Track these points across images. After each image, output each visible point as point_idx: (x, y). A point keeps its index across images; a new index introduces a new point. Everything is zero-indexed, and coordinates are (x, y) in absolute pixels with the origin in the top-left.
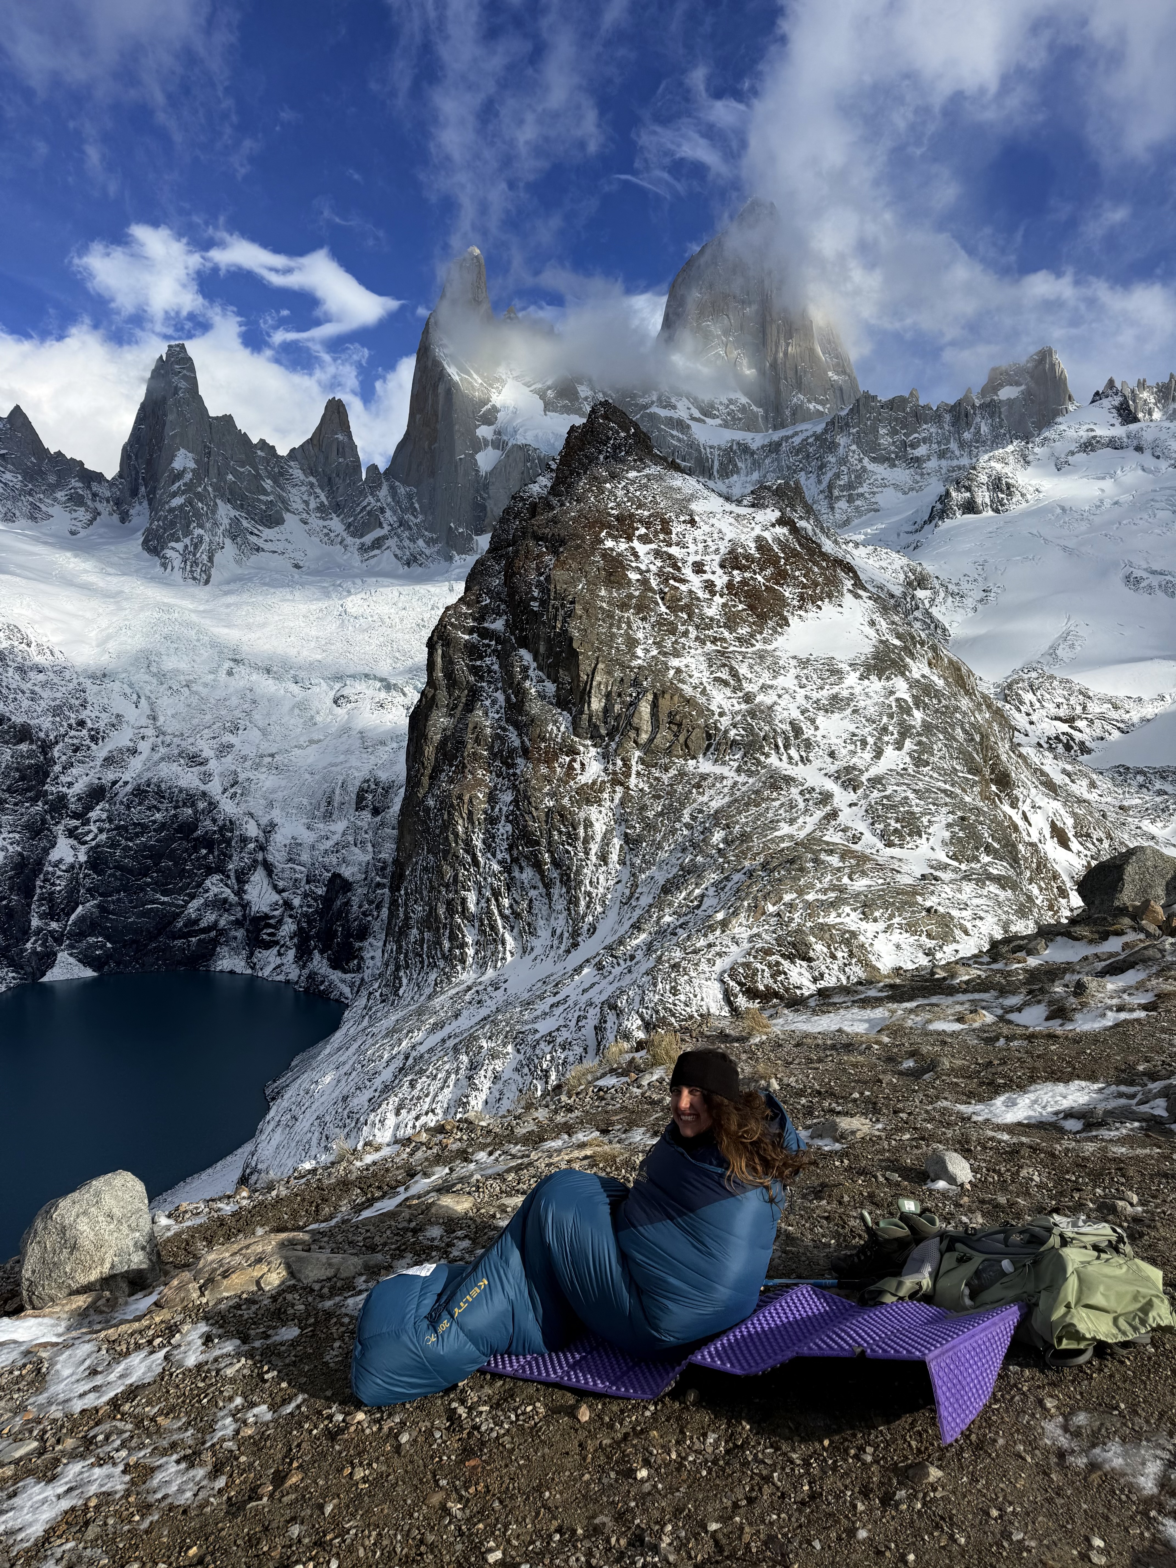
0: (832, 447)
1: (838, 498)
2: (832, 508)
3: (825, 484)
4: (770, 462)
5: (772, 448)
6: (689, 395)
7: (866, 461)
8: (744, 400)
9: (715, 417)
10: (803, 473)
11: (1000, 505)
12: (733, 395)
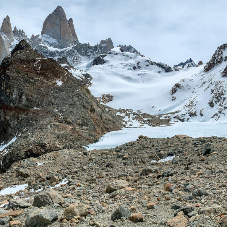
0: (74, 52)
1: (75, 61)
2: (74, 63)
3: (72, 59)
4: (62, 54)
5: (62, 52)
6: (48, 42)
7: (79, 55)
8: (58, 43)
9: (53, 46)
10: (68, 57)
11: (102, 64)
12: (56, 42)
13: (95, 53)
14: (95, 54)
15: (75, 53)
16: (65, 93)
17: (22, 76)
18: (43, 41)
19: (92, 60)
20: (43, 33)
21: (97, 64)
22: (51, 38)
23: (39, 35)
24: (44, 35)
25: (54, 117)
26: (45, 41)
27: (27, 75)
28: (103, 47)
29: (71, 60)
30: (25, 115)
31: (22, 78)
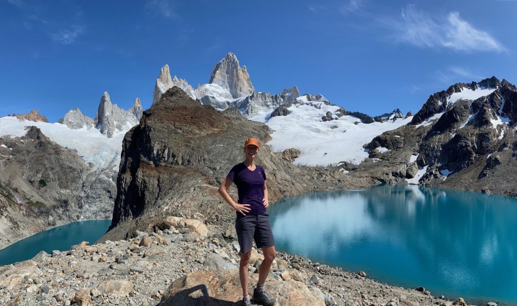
11: (285, 115)
16: (222, 145)
17: (166, 127)
19: (272, 111)
21: (279, 115)
25: (204, 177)
27: (174, 125)
28: (287, 96)
30: (167, 175)
31: (166, 129)
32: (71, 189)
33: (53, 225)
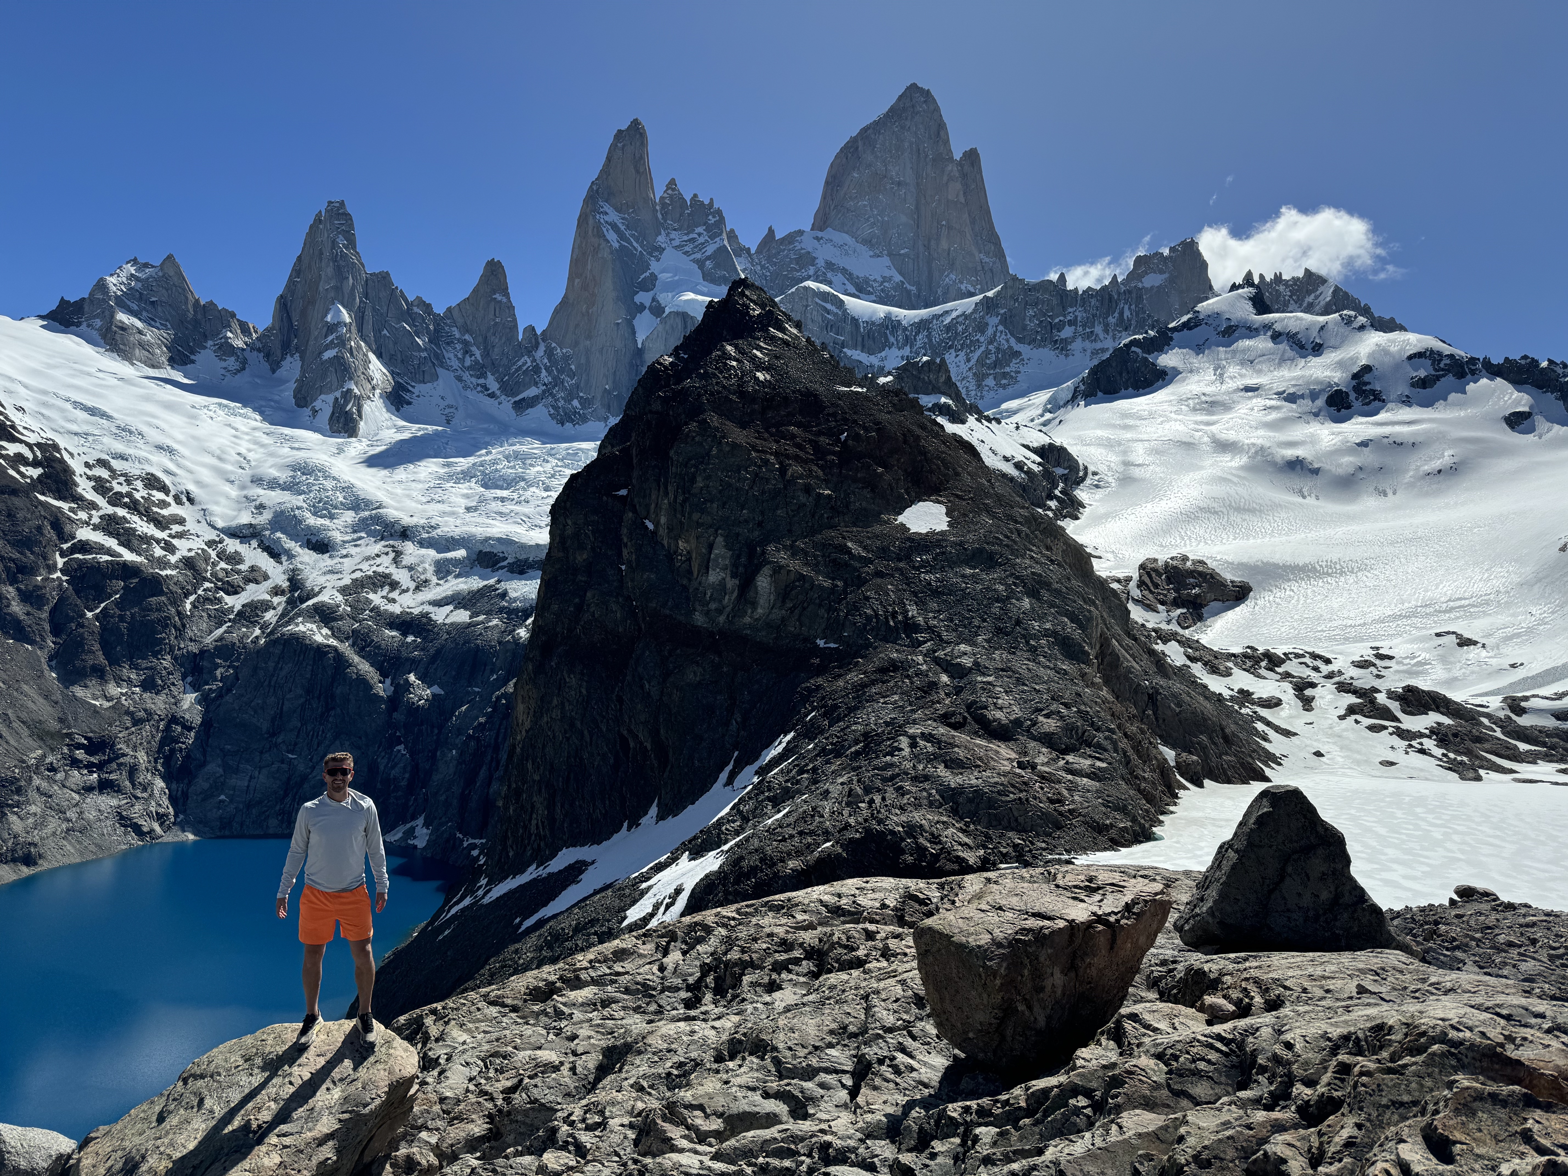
0: (982, 328)
1: (986, 376)
2: (980, 385)
3: (973, 361)
4: (921, 339)
5: (922, 325)
6: (844, 271)
7: (1013, 341)
8: (898, 278)
9: (869, 293)
10: (952, 351)
12: (887, 273)
13: (1098, 329)
14: (1102, 335)
15: (990, 331)
18: (821, 263)
19: (1083, 371)
20: (822, 221)
22: (863, 249)
23: (801, 233)
24: (829, 234)
26: (830, 265)
28: (1148, 292)
29: (964, 368)
32: (129, 681)
33: (28, 860)
